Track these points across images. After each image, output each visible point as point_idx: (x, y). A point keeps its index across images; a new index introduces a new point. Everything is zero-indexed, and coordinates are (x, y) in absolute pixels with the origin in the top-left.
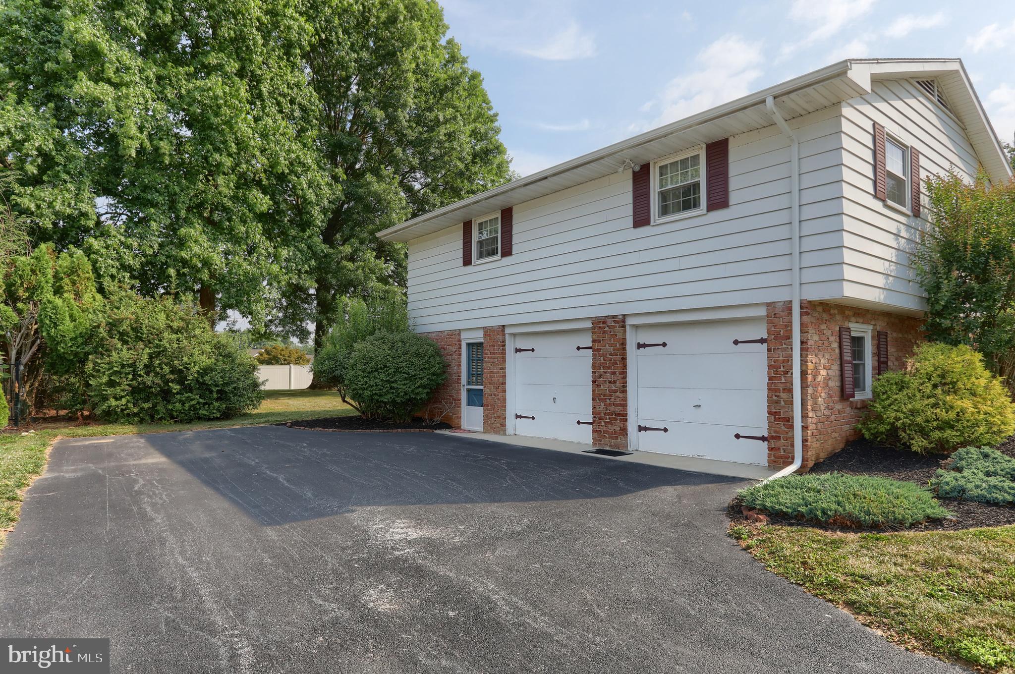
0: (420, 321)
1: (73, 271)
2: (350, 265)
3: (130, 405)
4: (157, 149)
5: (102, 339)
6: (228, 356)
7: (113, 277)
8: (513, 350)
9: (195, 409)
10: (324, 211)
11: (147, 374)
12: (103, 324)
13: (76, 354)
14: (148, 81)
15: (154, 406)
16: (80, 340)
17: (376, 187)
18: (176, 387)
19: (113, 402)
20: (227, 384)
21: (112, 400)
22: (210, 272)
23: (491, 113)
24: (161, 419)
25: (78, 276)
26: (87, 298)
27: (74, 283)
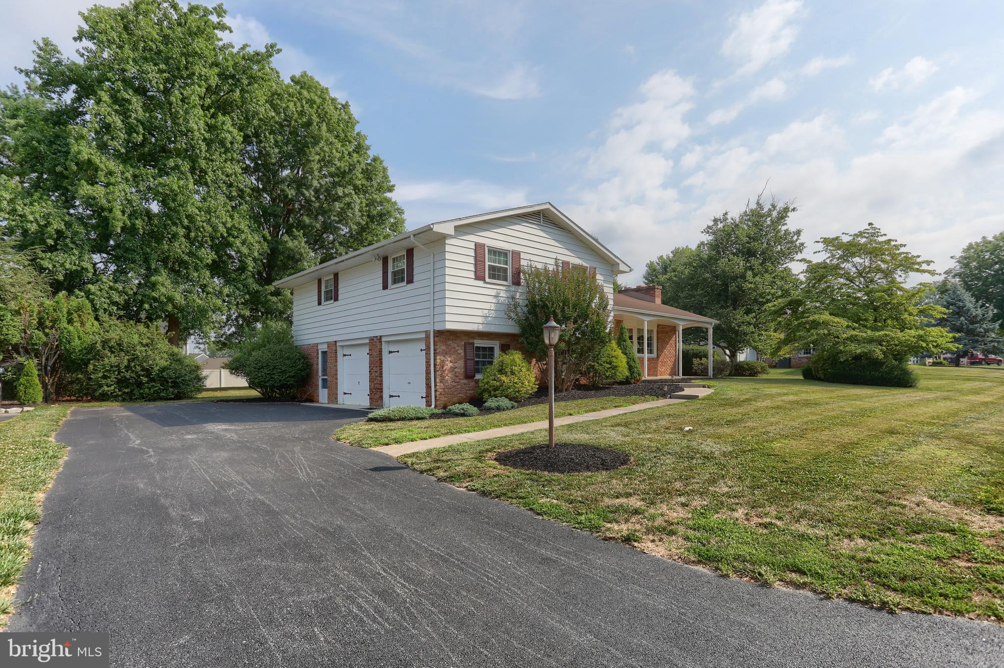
0: (299, 338)
1: (79, 309)
2: (274, 299)
3: (117, 390)
4: (134, 225)
5: (98, 351)
6: (179, 360)
7: (105, 310)
8: (342, 355)
9: (158, 393)
10: (255, 259)
11: (127, 371)
12: (99, 342)
13: (82, 360)
14: (127, 180)
15: (132, 391)
16: (85, 351)
17: (290, 244)
18: (145, 379)
19: (106, 388)
20: (178, 378)
21: (105, 387)
22: (173, 305)
23: (391, 184)
24: (136, 399)
25: (83, 312)
26: (88, 325)
27: (80, 316)
